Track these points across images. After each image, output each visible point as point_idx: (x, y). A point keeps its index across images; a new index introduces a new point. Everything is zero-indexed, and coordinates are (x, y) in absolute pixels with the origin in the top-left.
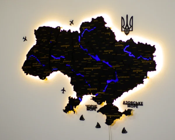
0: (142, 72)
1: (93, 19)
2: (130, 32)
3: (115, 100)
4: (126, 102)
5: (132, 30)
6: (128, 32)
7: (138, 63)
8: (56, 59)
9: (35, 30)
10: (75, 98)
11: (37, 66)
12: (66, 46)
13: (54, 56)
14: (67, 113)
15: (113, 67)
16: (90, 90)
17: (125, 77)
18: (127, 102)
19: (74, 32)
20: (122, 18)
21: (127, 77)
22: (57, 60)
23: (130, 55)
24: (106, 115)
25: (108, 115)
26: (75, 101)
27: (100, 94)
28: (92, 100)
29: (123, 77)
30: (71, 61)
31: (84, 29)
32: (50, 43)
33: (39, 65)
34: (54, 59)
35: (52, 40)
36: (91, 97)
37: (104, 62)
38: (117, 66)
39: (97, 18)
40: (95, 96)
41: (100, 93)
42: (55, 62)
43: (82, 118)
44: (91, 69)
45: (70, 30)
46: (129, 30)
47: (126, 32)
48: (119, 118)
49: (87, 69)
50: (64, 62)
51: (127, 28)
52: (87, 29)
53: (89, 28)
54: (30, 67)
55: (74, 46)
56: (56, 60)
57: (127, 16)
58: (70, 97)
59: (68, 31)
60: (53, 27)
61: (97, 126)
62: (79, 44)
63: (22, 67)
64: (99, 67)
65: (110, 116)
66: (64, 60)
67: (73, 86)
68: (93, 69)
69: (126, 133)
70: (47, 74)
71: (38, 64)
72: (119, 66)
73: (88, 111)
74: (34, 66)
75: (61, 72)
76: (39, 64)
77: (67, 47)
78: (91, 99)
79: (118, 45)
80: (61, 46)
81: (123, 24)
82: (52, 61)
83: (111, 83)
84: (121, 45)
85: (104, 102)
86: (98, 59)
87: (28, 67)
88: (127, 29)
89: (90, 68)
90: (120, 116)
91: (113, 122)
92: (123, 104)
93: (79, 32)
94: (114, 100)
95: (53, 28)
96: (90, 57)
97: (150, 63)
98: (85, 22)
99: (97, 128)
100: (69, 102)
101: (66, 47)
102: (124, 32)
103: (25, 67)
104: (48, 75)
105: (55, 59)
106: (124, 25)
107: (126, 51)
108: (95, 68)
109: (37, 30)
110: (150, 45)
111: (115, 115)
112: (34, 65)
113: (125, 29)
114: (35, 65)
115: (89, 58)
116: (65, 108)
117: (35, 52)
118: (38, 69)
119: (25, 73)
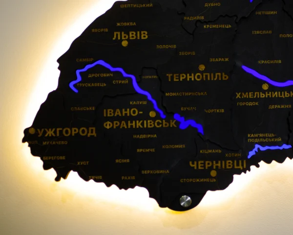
8: (281, 89)
11: (139, 124)
13: (261, 69)
22: (287, 95)
34: (265, 87)
42: (273, 107)
54: (92, 132)
56: (276, 95)
63: (26, 131)
70: (213, 173)
71: (144, 117)
74: (116, 124)
76: (152, 114)
82: (247, 98)
87: (74, 131)
103: (50, 133)
104: (223, 182)
105: (272, 88)
112: (112, 119)
114: (120, 119)
117: (125, 44)
118: (146, 143)
119: (46, 167)
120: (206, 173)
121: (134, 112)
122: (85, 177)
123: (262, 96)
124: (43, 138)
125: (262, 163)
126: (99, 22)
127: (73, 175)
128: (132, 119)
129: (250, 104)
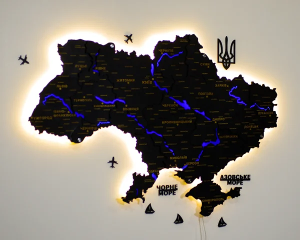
0: (257, 128)
1: (177, 37)
2: (231, 65)
3: (217, 175)
4: (224, 177)
5: (234, 63)
6: (228, 64)
7: (252, 115)
8: (107, 104)
9: (59, 46)
10: (144, 175)
11: (64, 115)
12: (128, 81)
13: (101, 98)
14: (130, 202)
15: (214, 120)
16: (174, 160)
17: (232, 137)
18: (226, 176)
19: (141, 56)
20: (219, 41)
21: (234, 136)
22: (108, 106)
23: (239, 101)
24: (201, 199)
25: (204, 199)
26: (146, 181)
27: (192, 165)
28: (177, 177)
29: (228, 137)
30: (138, 109)
31: (162, 53)
32: (94, 73)
33: (68, 115)
34: (102, 104)
35: (100, 68)
36: (176, 171)
37: (197, 111)
38: (221, 119)
39: (184, 37)
40: (181, 170)
41: (191, 163)
42: (104, 110)
43: (149, 210)
44: (176, 124)
45: (134, 53)
46: (230, 61)
47: (225, 64)
48: (222, 203)
49: (168, 122)
50: (124, 109)
51: (226, 58)
52: (166, 54)
53: (172, 53)
54: (51, 118)
55: (143, 82)
56: (106, 106)
57: (227, 38)
58: (135, 173)
59: (131, 54)
60: (99, 43)
61: (177, 220)
62: (153, 79)
63: (30, 118)
64: (189, 120)
65: (209, 201)
66: (125, 107)
67: (141, 153)
68: (179, 124)
69: (225, 225)
70: (88, 131)
71: (66, 113)
72: (223, 119)
73: (161, 196)
74: (57, 115)
75: (119, 128)
76: (69, 112)
77: (130, 82)
78: (175, 175)
79: (220, 85)
80: (118, 81)
81: (220, 52)
82: (97, 107)
83: (208, 147)
84: (225, 85)
85: (198, 178)
86: (186, 106)
87: (45, 118)
88: (226, 60)
89: (175, 122)
90: (223, 200)
91: (212, 211)
92: (221, 180)
93: (152, 57)
94: (215, 175)
95: (101, 45)
96: (175, 103)
97: (270, 116)
98: (164, 41)
99: (176, 223)
100: (134, 182)
101: (128, 83)
102: (221, 64)
103: (38, 118)
104: (90, 134)
105: (104, 104)
106: (222, 53)
107: (233, 96)
108: (183, 122)
109: (63, 44)
110: (268, 88)
111: (216, 198)
112: (56, 114)
113: (224, 59)
114: (58, 113)
115: (173, 103)
116: (127, 193)
117: (60, 89)
118: (66, 122)
119: (36, 129)
120: (85, 131)
121: (63, 111)
122: (48, 132)
123: (102, 106)
124: (36, 120)
125: (102, 128)
126: (52, 82)
127: (45, 132)
128: (62, 113)
129: (98, 109)
